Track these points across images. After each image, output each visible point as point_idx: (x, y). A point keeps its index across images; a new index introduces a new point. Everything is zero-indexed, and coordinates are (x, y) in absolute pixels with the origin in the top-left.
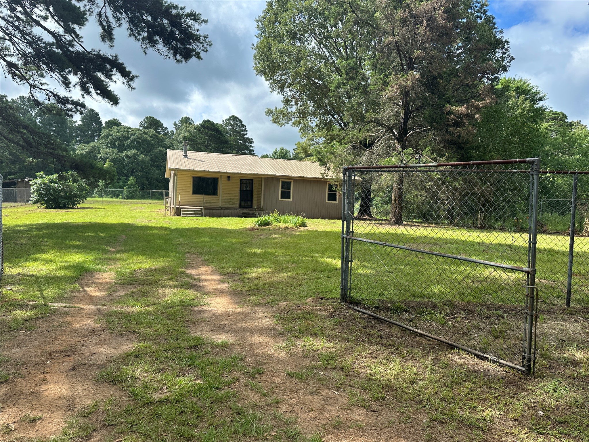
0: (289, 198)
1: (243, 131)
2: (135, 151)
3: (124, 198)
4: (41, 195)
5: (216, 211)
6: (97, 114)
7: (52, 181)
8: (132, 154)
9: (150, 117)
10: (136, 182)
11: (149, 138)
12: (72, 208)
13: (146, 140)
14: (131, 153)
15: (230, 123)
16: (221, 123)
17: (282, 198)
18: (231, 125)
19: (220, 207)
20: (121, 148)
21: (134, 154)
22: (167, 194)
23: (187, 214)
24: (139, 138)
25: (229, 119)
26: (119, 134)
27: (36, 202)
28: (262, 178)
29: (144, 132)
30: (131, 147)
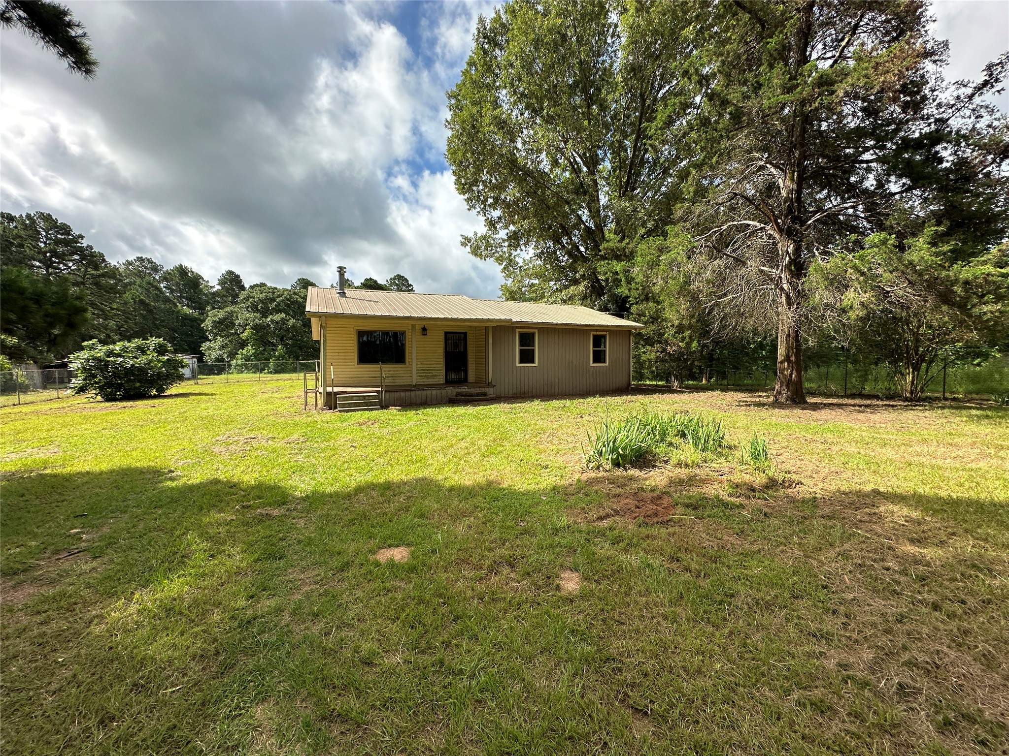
0: (533, 362)
2: (283, 315)
3: (271, 373)
4: (90, 377)
5: (408, 394)
6: (238, 276)
7: (111, 354)
8: (279, 319)
9: (304, 279)
10: (286, 353)
13: (297, 301)
14: (278, 317)
15: (395, 282)
16: (386, 283)
17: (521, 362)
18: (397, 285)
19: (415, 386)
20: (265, 313)
21: (282, 319)
23: (350, 405)
24: (288, 300)
25: (394, 278)
26: (262, 296)
27: (81, 390)
28: (486, 328)
29: (295, 293)
30: (278, 310)
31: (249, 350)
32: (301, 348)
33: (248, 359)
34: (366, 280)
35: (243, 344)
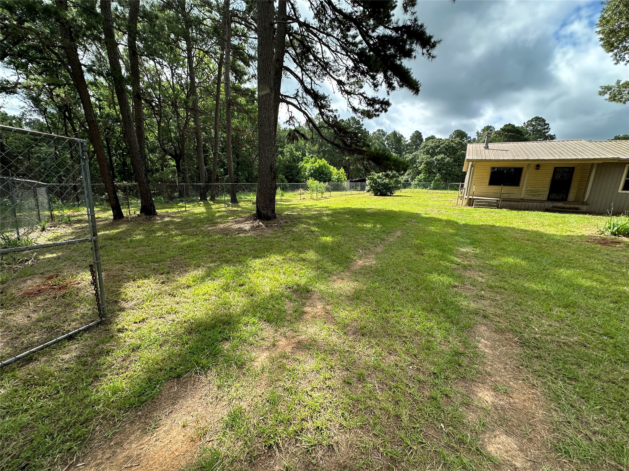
1: (545, 129)
2: (443, 156)
3: (431, 189)
4: (372, 186)
5: (516, 203)
6: (420, 133)
7: (379, 177)
9: (458, 131)
10: (441, 178)
11: (455, 145)
12: (390, 196)
13: (452, 146)
14: (439, 157)
15: (531, 124)
16: (522, 125)
17: (624, 189)
18: (533, 126)
19: (521, 199)
20: (433, 154)
21: (442, 158)
22: (462, 186)
23: (480, 205)
24: (447, 146)
25: (532, 120)
26: (433, 145)
27: (368, 191)
28: (593, 164)
29: (452, 141)
30: (439, 153)
31: (421, 176)
32: (450, 175)
33: (420, 181)
34: (506, 126)
35: (419, 173)
